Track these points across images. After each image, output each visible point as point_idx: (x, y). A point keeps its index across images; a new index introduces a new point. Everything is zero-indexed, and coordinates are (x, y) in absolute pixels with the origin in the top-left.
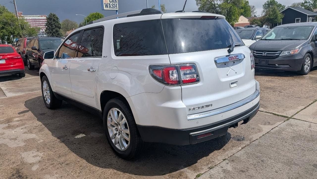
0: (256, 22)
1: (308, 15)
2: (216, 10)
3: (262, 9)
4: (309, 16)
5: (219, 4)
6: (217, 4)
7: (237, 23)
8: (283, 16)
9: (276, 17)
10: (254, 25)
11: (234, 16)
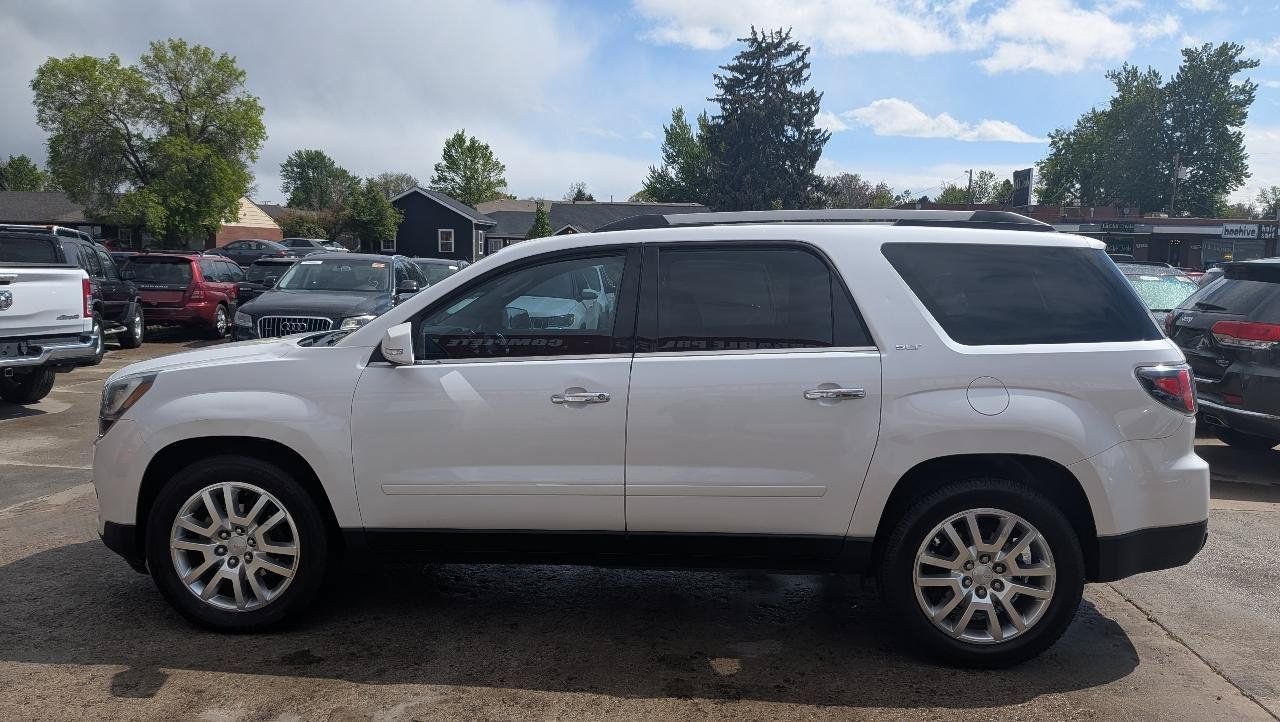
0: (309, 230)
1: (475, 221)
2: (136, 158)
3: (280, 181)
4: (478, 227)
5: (146, 137)
6: (139, 136)
7: (233, 224)
8: (400, 218)
9: (380, 218)
10: (318, 240)
11: (221, 195)
